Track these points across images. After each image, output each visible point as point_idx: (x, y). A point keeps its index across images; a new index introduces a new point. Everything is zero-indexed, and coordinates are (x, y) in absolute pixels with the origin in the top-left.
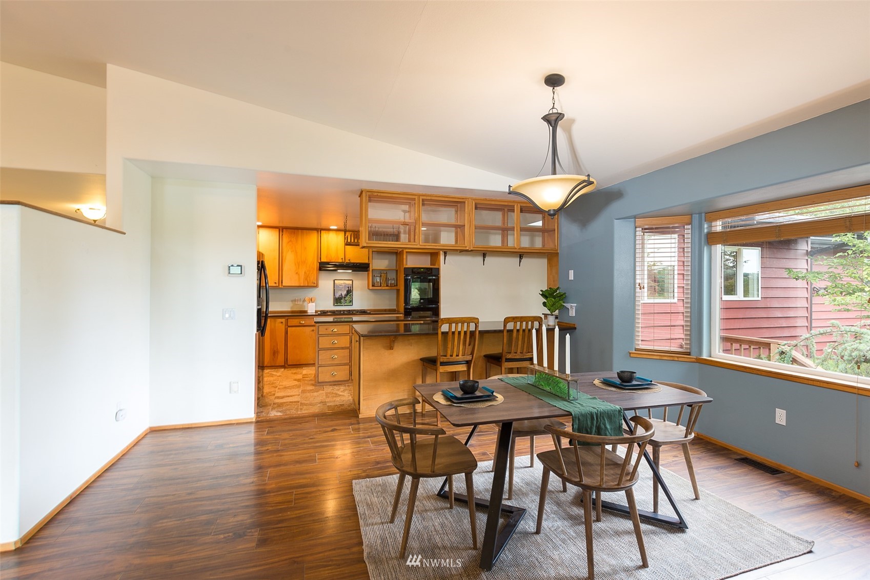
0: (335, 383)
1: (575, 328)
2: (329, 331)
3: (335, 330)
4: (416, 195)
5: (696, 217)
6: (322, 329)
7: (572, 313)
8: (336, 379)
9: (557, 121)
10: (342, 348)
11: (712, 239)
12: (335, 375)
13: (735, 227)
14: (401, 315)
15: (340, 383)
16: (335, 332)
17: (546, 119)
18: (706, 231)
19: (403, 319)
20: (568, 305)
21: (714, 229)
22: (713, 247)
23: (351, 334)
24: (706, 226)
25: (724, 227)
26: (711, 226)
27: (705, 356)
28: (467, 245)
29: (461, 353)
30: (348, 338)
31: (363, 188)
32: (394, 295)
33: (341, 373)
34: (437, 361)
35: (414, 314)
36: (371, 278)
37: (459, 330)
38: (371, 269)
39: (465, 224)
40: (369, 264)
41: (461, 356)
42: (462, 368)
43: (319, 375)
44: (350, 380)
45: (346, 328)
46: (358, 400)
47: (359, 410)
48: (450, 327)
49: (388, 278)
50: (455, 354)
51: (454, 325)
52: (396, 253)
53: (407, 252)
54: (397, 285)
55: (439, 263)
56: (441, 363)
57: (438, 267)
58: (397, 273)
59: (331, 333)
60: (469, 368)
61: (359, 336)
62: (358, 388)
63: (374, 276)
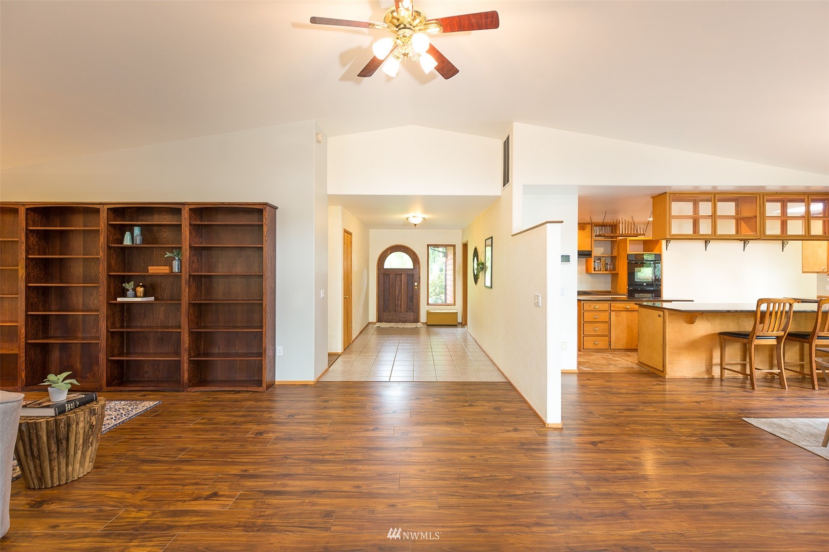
0: (597, 351)
2: (592, 308)
4: (712, 194)
6: (587, 306)
8: (599, 347)
10: (602, 322)
12: (597, 344)
14: (625, 296)
15: (601, 351)
16: (597, 308)
19: (627, 299)
23: (609, 311)
28: (758, 234)
29: (776, 329)
30: (607, 313)
31: (667, 191)
32: (609, 279)
33: (602, 343)
34: (751, 335)
35: (636, 295)
36: (593, 263)
37: (777, 309)
38: (593, 256)
39: (756, 217)
40: (591, 251)
41: (774, 332)
42: (773, 342)
43: (584, 343)
44: (609, 349)
45: (605, 306)
46: (662, 363)
47: (663, 371)
48: (768, 307)
49: (607, 264)
50: (771, 329)
51: (772, 305)
52: (611, 241)
53: (630, 240)
54: (615, 270)
55: (660, 250)
56: (757, 336)
57: (659, 253)
58: (613, 258)
59: (593, 309)
60: (779, 342)
61: (664, 312)
62: (661, 354)
63: (595, 262)
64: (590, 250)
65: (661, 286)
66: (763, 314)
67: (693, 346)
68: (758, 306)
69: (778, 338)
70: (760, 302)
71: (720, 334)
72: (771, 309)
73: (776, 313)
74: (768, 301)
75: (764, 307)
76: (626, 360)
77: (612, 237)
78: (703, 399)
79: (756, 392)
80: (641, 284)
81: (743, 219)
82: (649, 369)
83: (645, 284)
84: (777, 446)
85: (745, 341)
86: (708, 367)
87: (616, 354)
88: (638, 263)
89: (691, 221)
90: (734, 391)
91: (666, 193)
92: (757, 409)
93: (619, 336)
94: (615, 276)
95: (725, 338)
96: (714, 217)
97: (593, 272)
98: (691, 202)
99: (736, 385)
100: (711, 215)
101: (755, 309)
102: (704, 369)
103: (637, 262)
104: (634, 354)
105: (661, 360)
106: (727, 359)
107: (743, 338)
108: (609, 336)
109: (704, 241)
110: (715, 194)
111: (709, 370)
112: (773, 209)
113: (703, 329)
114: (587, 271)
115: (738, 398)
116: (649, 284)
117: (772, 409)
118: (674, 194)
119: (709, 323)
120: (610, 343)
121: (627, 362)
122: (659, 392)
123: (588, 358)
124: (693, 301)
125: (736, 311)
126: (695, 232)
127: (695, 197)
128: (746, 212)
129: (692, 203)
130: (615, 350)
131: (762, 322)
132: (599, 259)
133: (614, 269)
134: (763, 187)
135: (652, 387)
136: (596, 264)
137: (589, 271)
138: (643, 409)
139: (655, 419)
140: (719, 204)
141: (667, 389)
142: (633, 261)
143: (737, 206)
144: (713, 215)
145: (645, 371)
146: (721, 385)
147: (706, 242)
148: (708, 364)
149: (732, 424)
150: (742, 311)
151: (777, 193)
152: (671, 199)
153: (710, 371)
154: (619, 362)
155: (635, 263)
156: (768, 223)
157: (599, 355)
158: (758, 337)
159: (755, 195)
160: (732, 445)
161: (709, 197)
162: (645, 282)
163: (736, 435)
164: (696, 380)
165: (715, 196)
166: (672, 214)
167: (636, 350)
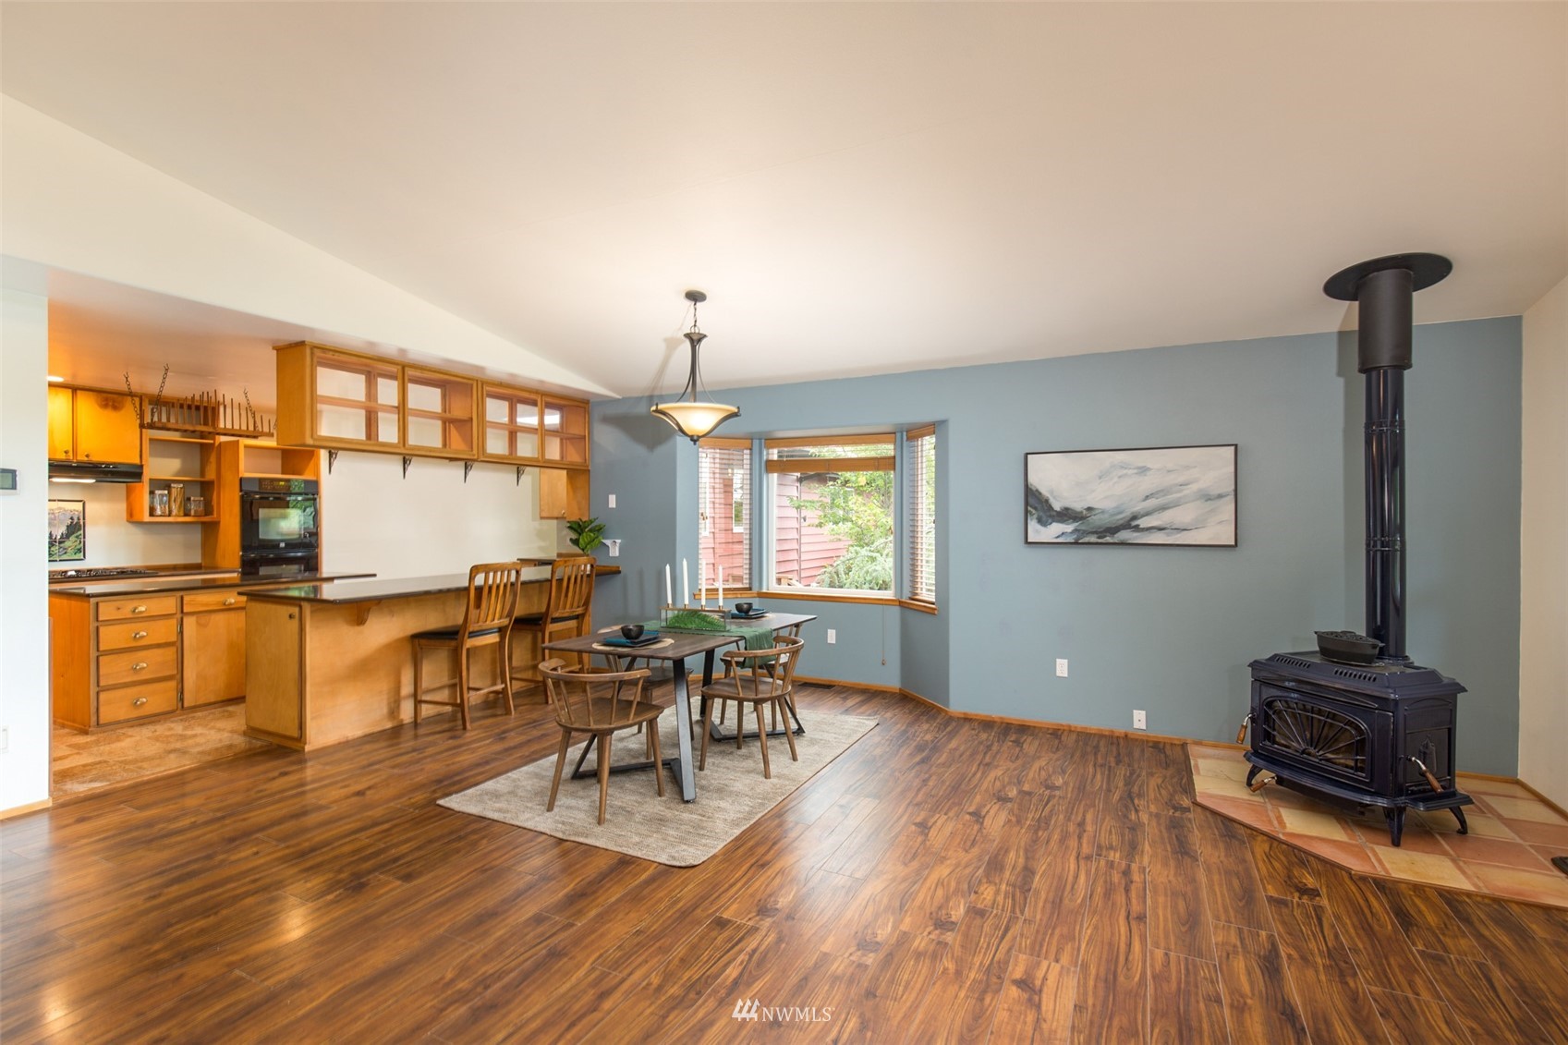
0: (139, 723)
1: (619, 572)
2: (126, 613)
3: (142, 609)
4: (398, 364)
5: (756, 442)
6: (107, 611)
7: (615, 551)
8: (146, 711)
9: (699, 340)
10: (159, 646)
11: (771, 466)
12: (143, 704)
13: (792, 456)
14: (235, 575)
15: (153, 719)
16: (141, 612)
17: (688, 336)
18: (765, 458)
19: (238, 581)
20: (608, 542)
21: (771, 458)
22: (770, 475)
23: (179, 616)
24: (765, 453)
25: (779, 456)
26: (768, 454)
27: (764, 590)
28: (475, 451)
29: (497, 615)
30: (173, 622)
31: (308, 339)
32: (196, 536)
33: (158, 698)
34: (461, 632)
35: (263, 571)
36: (146, 497)
37: (498, 581)
38: (146, 478)
39: (472, 419)
40: (141, 466)
41: (496, 621)
42: (493, 638)
43: (101, 709)
44: (181, 709)
45: (169, 604)
46: (296, 722)
47: (301, 738)
48: (486, 579)
49: (189, 499)
50: (490, 618)
51: (491, 574)
52: (202, 444)
53: (246, 447)
54: (211, 513)
55: (317, 472)
56: (470, 633)
57: (314, 478)
58: (206, 487)
59: (131, 616)
60: (502, 638)
61: (300, 607)
62: (295, 701)
63: (152, 493)
64: (137, 461)
65: (317, 547)
66: (479, 590)
67: (362, 670)
68: (471, 578)
69: (501, 630)
70: (475, 570)
71: (417, 637)
72: (490, 582)
73: (498, 587)
74: (486, 568)
75: (480, 580)
76: (219, 730)
77: (202, 435)
78: (372, 783)
79: (468, 734)
80: (273, 545)
81: (452, 421)
82: (270, 739)
83: (282, 545)
84: (485, 841)
85: (453, 643)
86: (392, 705)
87: (199, 718)
88: (267, 498)
89: (363, 413)
90: (434, 744)
91: (302, 343)
92: (464, 771)
93: (202, 672)
94: (210, 529)
95: (423, 641)
96: (402, 410)
97: (147, 518)
98: (362, 374)
99: (439, 729)
100: (396, 405)
101: (467, 584)
102: (385, 711)
103: (266, 495)
104: (237, 709)
105: (295, 714)
106: (426, 682)
107: (448, 637)
108: (179, 676)
109: (401, 457)
110: (404, 367)
111: (394, 711)
112: (496, 411)
113: (383, 631)
114: (132, 518)
115: (439, 757)
116: (292, 545)
117: (487, 763)
118: (324, 349)
119: (394, 619)
120: (182, 693)
121: (217, 733)
122: (277, 797)
123: (107, 748)
124: (374, 575)
125: (440, 591)
126: (369, 436)
127: (370, 365)
128: (458, 411)
129: (363, 378)
130: (195, 708)
131: (478, 606)
132: (166, 485)
133: (208, 510)
134: (481, 369)
135: (265, 787)
136: (157, 500)
137: (136, 518)
138: (223, 861)
139: (248, 879)
140: (412, 388)
141: (309, 779)
142: (256, 493)
143: (444, 396)
144: (401, 406)
145: (261, 747)
146: (416, 737)
147: (405, 462)
148: (392, 700)
149: (418, 822)
150: (449, 591)
151: (500, 385)
152: (315, 360)
153: (395, 714)
154: (198, 740)
155: (261, 498)
156: (490, 432)
157: (146, 731)
158: (473, 634)
159: (470, 382)
160: (407, 877)
161: (394, 369)
162: (282, 541)
163: (419, 848)
164: (370, 738)
165: (406, 371)
166: (319, 393)
167: (240, 699)
